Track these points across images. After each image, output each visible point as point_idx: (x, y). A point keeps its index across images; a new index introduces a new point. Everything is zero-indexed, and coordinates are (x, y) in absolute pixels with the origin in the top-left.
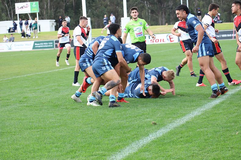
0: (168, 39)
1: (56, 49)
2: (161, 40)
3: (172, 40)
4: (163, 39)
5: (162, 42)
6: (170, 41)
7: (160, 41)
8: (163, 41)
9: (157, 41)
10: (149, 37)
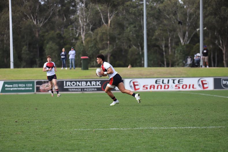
0: (199, 85)
1: (38, 93)
2: (190, 85)
3: (205, 86)
4: (193, 85)
5: (191, 89)
6: (202, 87)
7: (188, 87)
8: (193, 88)
9: (185, 87)
10: (172, 81)
